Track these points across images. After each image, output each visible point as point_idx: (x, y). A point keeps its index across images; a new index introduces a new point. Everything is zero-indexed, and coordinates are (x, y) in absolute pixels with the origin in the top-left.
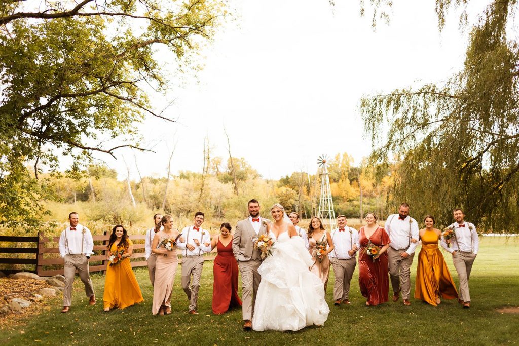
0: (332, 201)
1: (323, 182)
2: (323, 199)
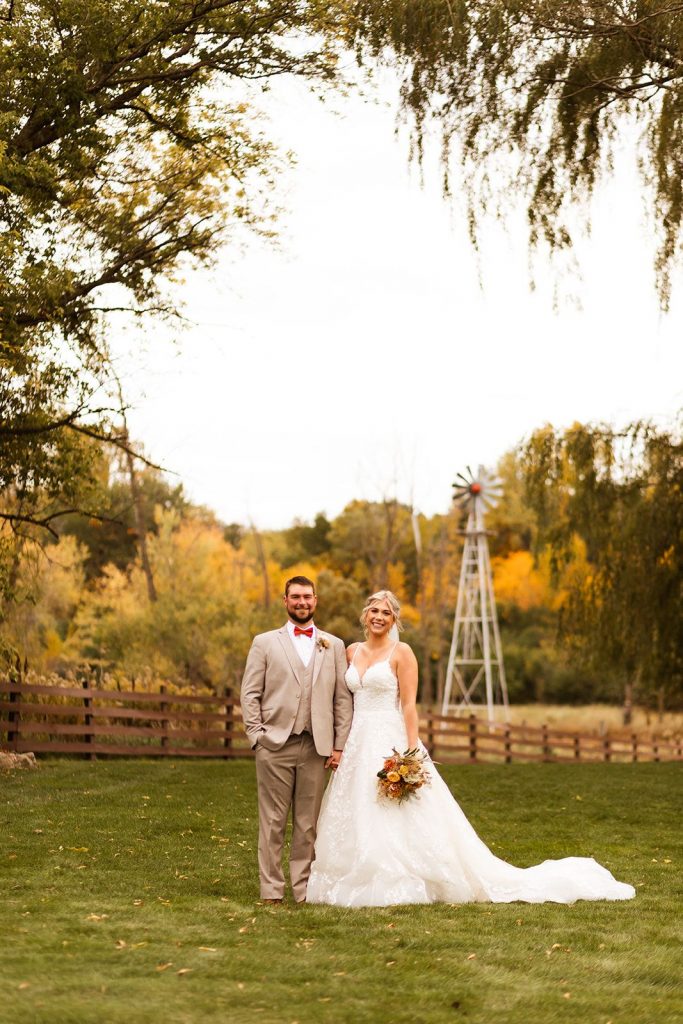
0: (496, 627)
1: (466, 561)
2: (464, 619)
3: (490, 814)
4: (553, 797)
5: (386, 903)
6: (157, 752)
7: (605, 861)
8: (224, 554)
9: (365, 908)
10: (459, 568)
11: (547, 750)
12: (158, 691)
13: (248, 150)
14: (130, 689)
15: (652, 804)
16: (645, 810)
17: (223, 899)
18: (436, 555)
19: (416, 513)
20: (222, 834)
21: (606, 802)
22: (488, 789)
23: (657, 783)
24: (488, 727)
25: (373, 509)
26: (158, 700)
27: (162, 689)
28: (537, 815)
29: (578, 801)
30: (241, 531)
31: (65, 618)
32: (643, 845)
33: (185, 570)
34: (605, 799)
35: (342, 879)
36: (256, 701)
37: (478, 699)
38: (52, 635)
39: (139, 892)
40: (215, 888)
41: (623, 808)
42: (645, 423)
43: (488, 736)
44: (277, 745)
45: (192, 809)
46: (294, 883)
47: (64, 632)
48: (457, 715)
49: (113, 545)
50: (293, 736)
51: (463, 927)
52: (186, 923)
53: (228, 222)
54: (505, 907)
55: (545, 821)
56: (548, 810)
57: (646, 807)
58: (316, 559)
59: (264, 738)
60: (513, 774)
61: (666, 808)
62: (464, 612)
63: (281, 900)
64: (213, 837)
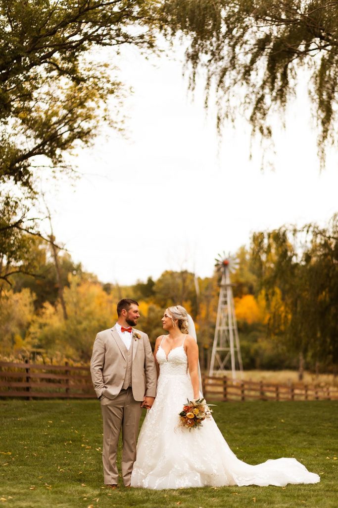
1: (221, 299)
2: (220, 328)
3: (235, 430)
4: (269, 420)
5: (176, 487)
6: (64, 396)
7: (300, 458)
8: (103, 297)
9: (164, 490)
10: (218, 304)
11: (262, 393)
12: (64, 364)
13: (109, 86)
14: (50, 364)
15: (323, 424)
16: (319, 427)
17: (83, 485)
18: (207, 297)
19: (196, 276)
20: (88, 443)
21: (297, 423)
22: (234, 416)
23: (324, 412)
24: (232, 383)
25: (175, 275)
26: (64, 370)
27: (67, 363)
28: (261, 431)
29: (282, 423)
30: (111, 287)
31: (24, 329)
32: (320, 449)
33: (82, 304)
34: (297, 421)
35: (151, 473)
36: (100, 370)
37: (228, 367)
38: (18, 337)
39: (35, 480)
40: (79, 478)
41: (307, 427)
42: (313, 225)
43: (232, 386)
44: (113, 396)
45: (73, 429)
46: (123, 475)
47: (24, 336)
48: (217, 376)
49: (48, 293)
50: (122, 390)
51: (221, 504)
52: (57, 502)
53: (99, 124)
54: (245, 489)
55: (265, 434)
56: (267, 428)
57: (319, 426)
58: (147, 299)
59: (106, 392)
60: (247, 408)
61: (330, 426)
62: (220, 325)
63: (116, 485)
64: (83, 445)
